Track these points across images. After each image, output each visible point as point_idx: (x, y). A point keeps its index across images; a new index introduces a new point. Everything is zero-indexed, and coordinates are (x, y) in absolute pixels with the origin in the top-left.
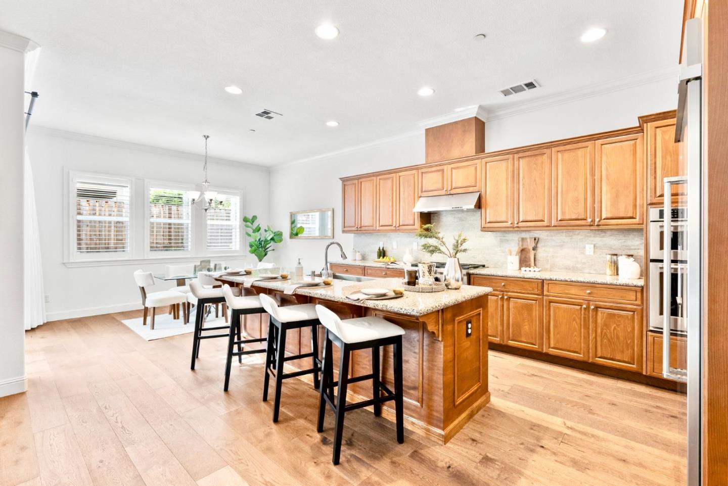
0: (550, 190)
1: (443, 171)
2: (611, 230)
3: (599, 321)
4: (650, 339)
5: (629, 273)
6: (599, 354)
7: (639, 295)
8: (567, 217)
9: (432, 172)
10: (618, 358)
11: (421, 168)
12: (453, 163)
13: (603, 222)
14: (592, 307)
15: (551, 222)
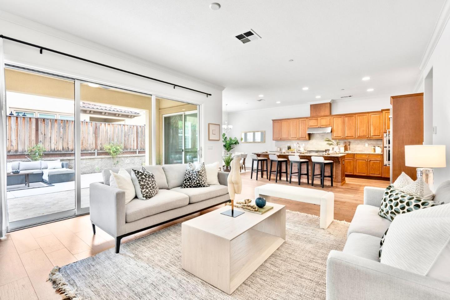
0: (355, 127)
1: (317, 119)
2: (373, 139)
3: (371, 164)
4: (384, 167)
5: (378, 151)
6: (371, 173)
7: (381, 156)
8: (361, 135)
9: (313, 119)
10: (376, 174)
11: (308, 118)
12: (321, 117)
13: (371, 137)
14: (369, 160)
15: (355, 136)
